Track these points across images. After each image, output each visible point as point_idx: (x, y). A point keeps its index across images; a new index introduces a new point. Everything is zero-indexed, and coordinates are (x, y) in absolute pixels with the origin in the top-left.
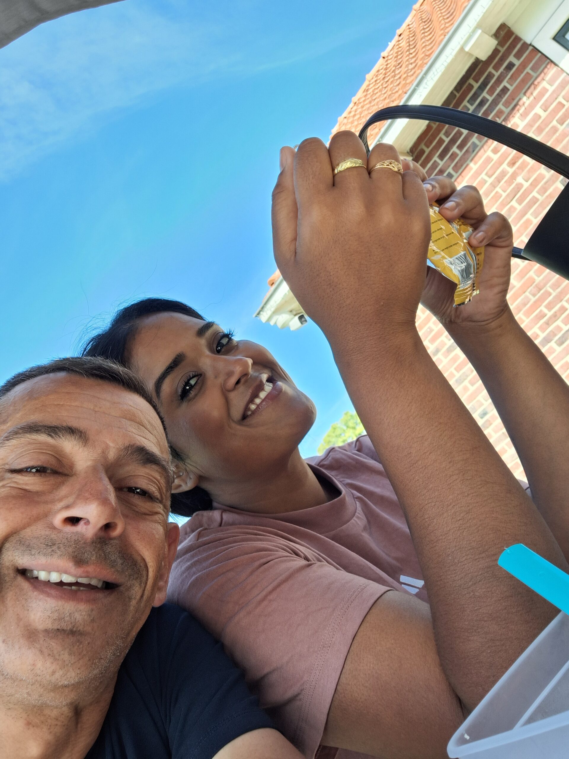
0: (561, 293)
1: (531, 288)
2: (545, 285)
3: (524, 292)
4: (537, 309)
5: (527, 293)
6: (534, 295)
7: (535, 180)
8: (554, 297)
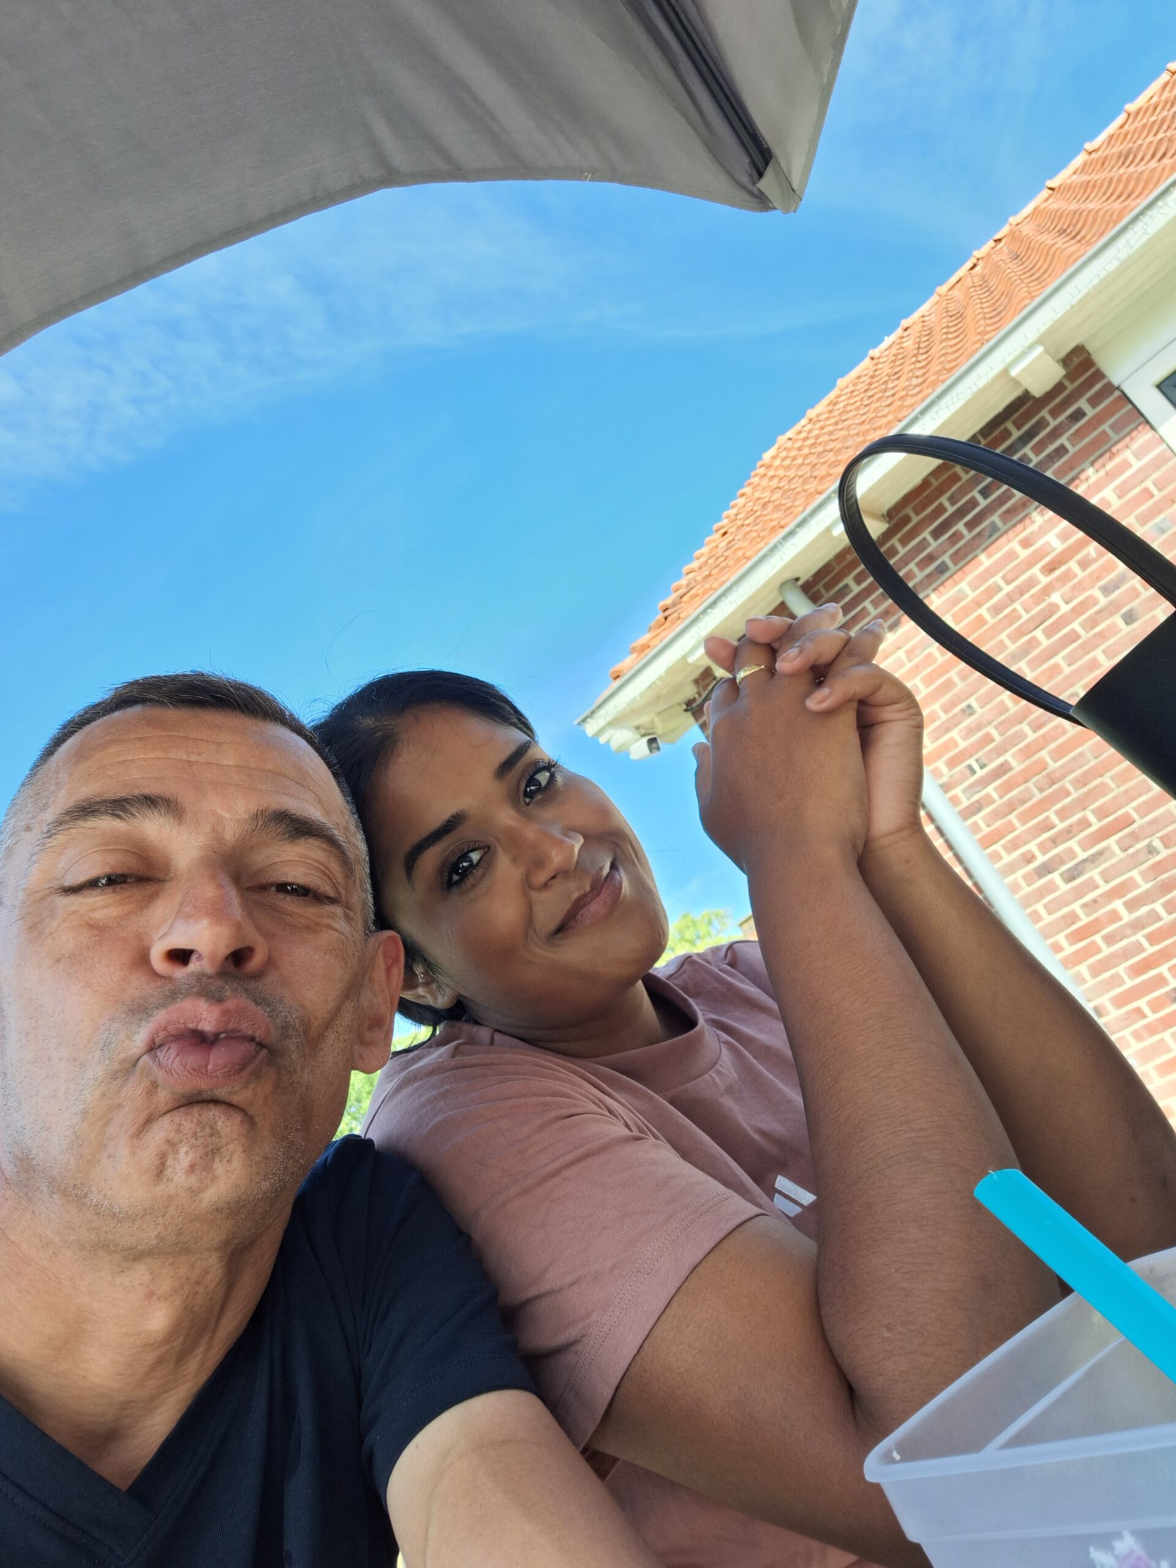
0: (1087, 795)
1: (1039, 777)
2: (1063, 777)
3: (1026, 782)
4: (1041, 814)
5: (1030, 784)
6: (1041, 790)
7: (1081, 603)
8: (1074, 801)
